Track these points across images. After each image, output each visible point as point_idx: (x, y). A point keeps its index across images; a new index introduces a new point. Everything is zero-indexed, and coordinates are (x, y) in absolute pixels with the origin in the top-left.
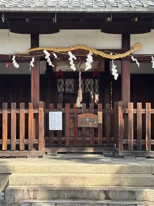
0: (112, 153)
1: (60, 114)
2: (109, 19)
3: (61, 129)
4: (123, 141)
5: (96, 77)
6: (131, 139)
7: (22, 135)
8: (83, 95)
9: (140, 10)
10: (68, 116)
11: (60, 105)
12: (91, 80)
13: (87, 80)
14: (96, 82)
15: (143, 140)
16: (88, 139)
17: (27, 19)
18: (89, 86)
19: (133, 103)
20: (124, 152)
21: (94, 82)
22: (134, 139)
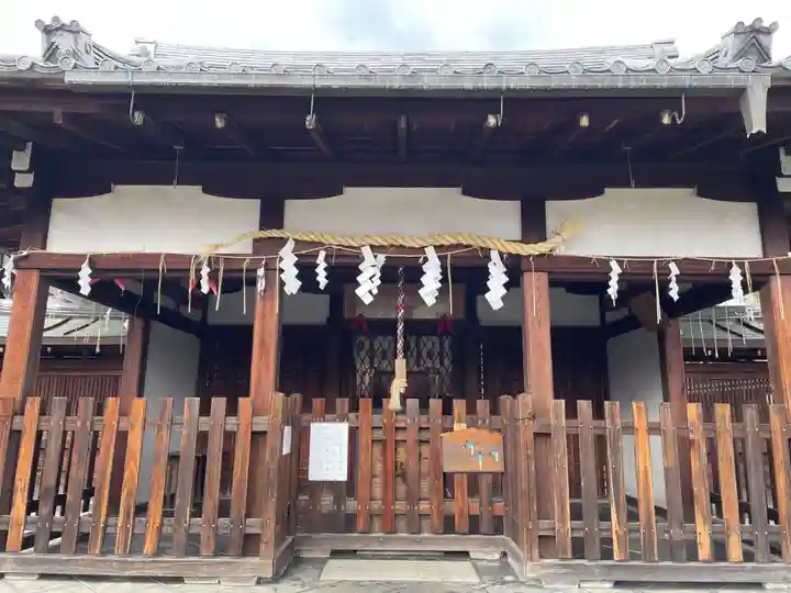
0: (497, 556)
1: (342, 429)
2: (492, 121)
3: (343, 477)
4: (536, 527)
5: (446, 332)
6: (563, 521)
7: (211, 503)
8: (409, 373)
9: (603, 80)
10: (365, 438)
11: (342, 403)
12: (434, 338)
13: (424, 338)
14: (447, 344)
15: (604, 524)
16: (424, 506)
17: (217, 120)
18: (430, 355)
19: (563, 401)
20: (543, 566)
21: (442, 345)
22: (571, 519)
